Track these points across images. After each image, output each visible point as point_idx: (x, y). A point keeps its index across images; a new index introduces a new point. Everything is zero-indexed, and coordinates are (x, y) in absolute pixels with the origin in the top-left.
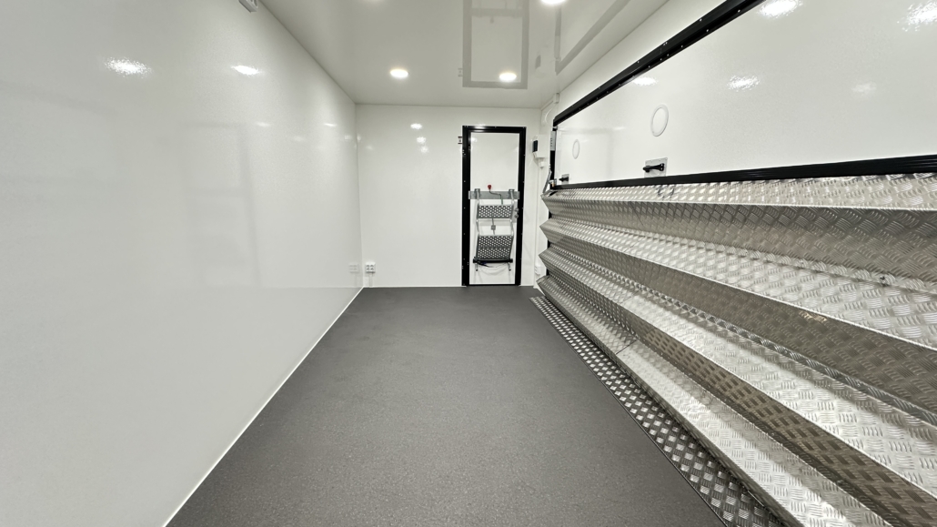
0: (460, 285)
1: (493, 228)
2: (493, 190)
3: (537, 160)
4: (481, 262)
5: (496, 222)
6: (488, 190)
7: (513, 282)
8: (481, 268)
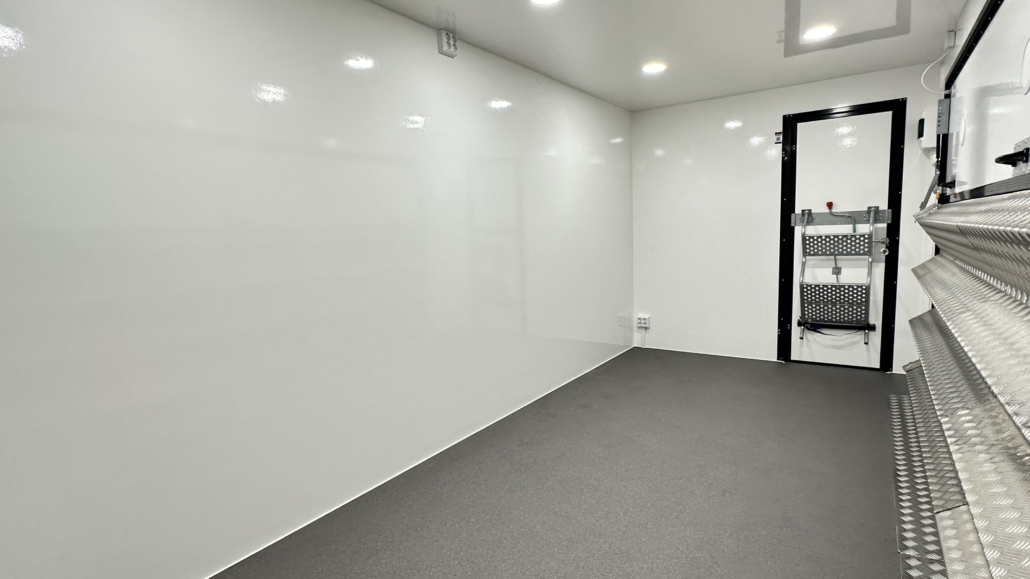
0: (774, 358)
1: (837, 271)
3: (928, 152)
4: (813, 326)
5: (843, 261)
6: (827, 210)
7: (877, 365)
8: (812, 336)
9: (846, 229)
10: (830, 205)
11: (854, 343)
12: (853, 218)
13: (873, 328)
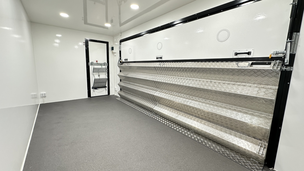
0: (87, 97)
1: (99, 76)
2: (98, 62)
3: (113, 53)
4: (95, 88)
5: (100, 74)
6: (96, 62)
7: (107, 94)
8: (95, 90)
9: (100, 67)
10: (97, 61)
11: (103, 91)
12: (101, 65)
13: (106, 87)
